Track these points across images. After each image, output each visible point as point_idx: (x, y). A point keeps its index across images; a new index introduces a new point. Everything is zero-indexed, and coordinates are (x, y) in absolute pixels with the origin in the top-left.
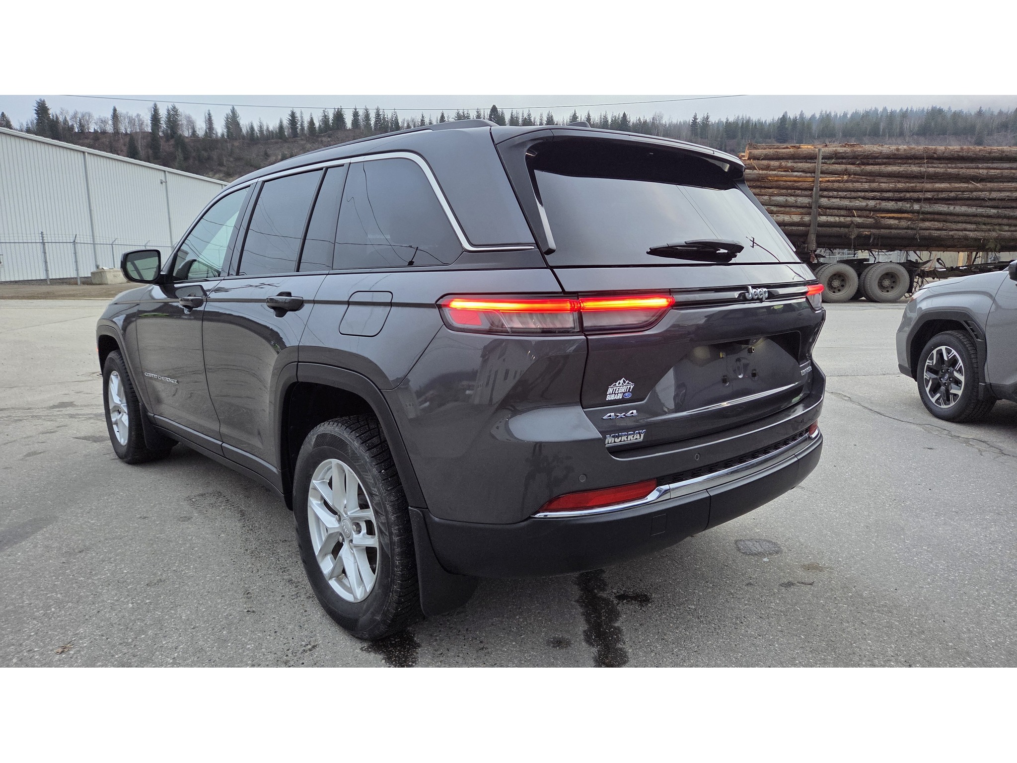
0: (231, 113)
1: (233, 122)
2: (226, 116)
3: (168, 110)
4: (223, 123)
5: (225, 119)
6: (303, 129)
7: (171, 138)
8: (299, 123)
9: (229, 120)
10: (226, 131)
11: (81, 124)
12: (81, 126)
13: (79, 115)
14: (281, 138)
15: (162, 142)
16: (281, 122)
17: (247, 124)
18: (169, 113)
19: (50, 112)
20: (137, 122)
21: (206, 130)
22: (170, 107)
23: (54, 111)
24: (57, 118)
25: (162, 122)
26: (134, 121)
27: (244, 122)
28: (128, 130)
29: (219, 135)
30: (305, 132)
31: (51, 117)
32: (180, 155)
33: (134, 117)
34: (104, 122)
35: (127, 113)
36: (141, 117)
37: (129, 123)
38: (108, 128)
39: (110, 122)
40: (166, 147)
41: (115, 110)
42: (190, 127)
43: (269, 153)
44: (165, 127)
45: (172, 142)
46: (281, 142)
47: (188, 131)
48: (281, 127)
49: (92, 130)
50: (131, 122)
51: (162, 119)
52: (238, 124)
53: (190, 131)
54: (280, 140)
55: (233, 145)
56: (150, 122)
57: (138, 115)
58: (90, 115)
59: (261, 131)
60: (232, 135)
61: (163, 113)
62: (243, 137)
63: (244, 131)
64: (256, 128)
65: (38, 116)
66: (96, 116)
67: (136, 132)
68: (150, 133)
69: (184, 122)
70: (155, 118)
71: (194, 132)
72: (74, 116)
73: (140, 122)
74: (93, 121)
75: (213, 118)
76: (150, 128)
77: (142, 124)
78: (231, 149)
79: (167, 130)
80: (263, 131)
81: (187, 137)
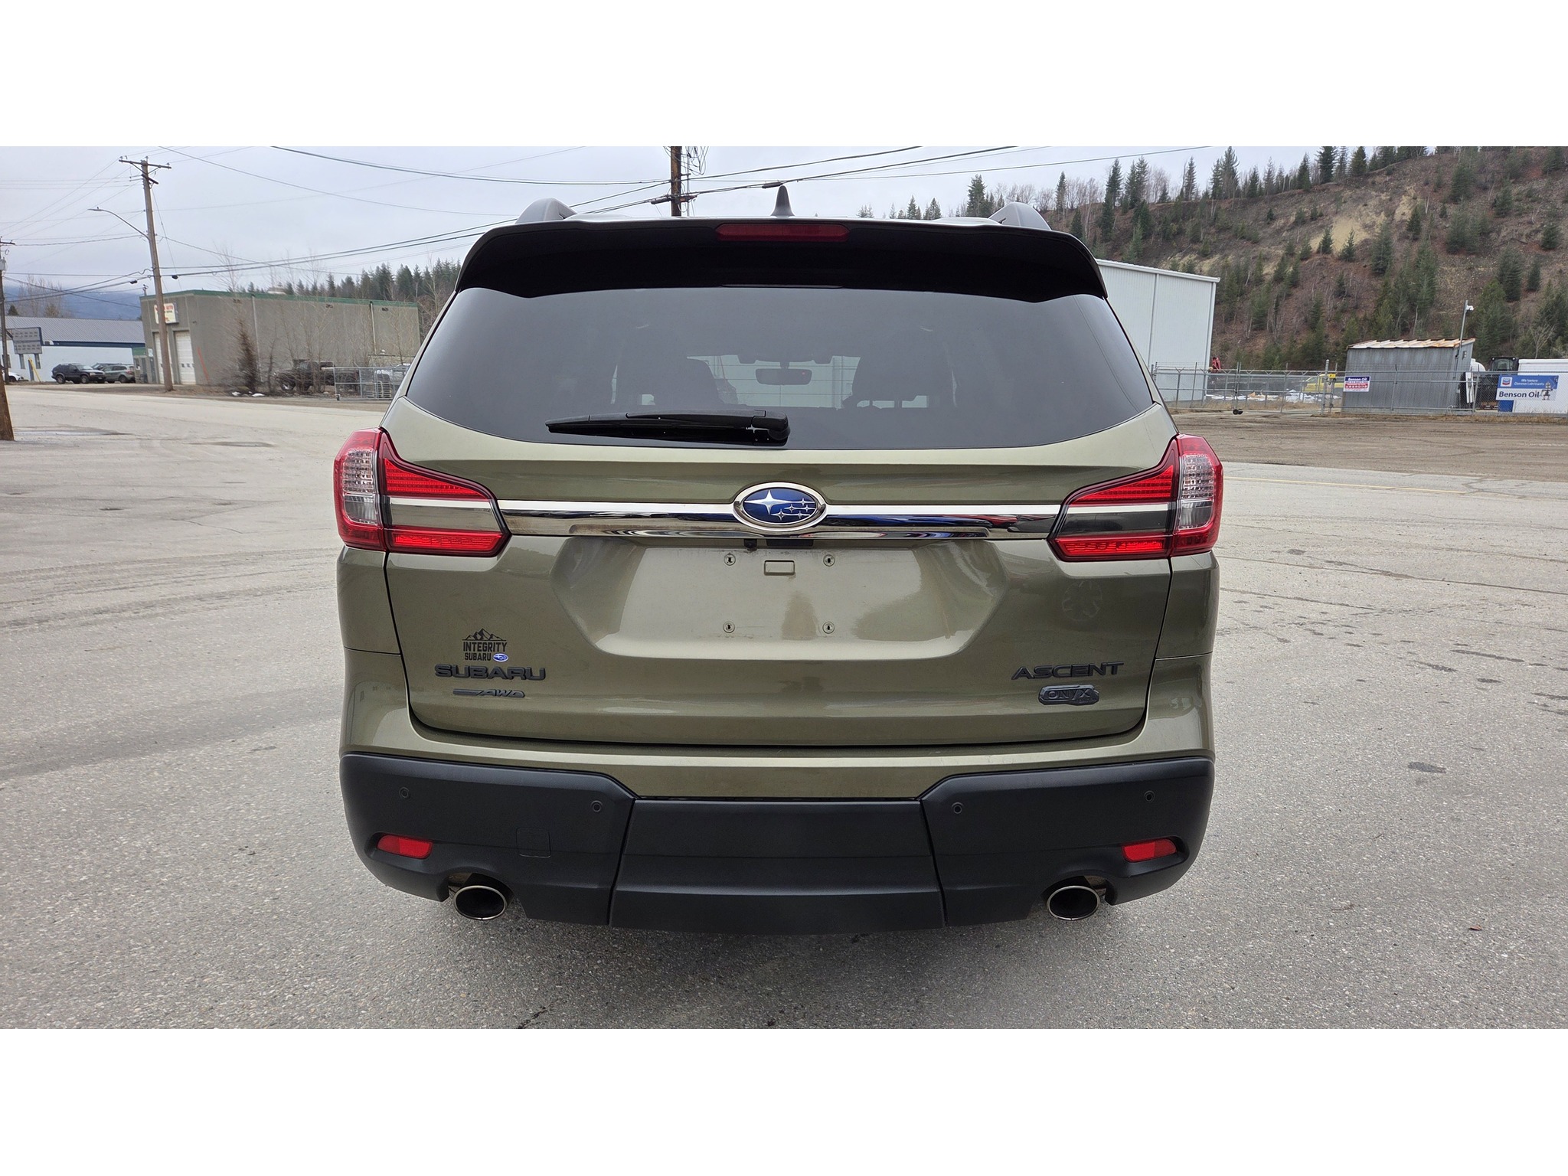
0: (1224, 157)
1: (1226, 170)
2: (1216, 164)
3: (1133, 167)
4: (1211, 175)
5: (1214, 168)
6: (1342, 166)
7: (1130, 209)
8: (1338, 157)
9: (1220, 169)
10: (1212, 187)
13: (1018, 191)
14: (1300, 188)
15: (1117, 216)
16: (1305, 160)
17: (1248, 171)
18: (1133, 172)
19: (985, 191)
20: (1088, 191)
21: (1182, 190)
22: (1137, 161)
23: (990, 189)
24: (992, 198)
25: (1121, 186)
26: (1085, 190)
27: (1243, 172)
28: (1075, 203)
29: (1201, 194)
30: (1347, 170)
31: (985, 198)
32: (1138, 231)
33: (1085, 185)
34: (1047, 196)
35: (1078, 179)
36: (1095, 183)
37: (1077, 193)
38: (1051, 204)
39: (1055, 196)
40: (1120, 221)
41: (1063, 177)
42: (1159, 188)
43: (1275, 213)
44: (1124, 192)
45: (1131, 213)
46: (1299, 194)
47: (1156, 194)
48: (1304, 168)
50: (1082, 193)
51: (1121, 182)
52: (1234, 173)
53: (1159, 194)
54: (1299, 191)
55: (1220, 208)
56: (1106, 187)
57: (1092, 180)
58: (1031, 189)
59: (1269, 179)
60: (1221, 191)
62: (1238, 193)
63: (1241, 183)
64: (1262, 177)
65: (971, 199)
67: (1085, 205)
68: (1103, 204)
69: (1153, 182)
70: (1114, 182)
71: (1164, 194)
73: (1093, 190)
75: (1195, 170)
76: (1105, 196)
77: (1094, 193)
78: (1216, 215)
79: (1126, 197)
80: (1272, 179)
81: (1153, 204)
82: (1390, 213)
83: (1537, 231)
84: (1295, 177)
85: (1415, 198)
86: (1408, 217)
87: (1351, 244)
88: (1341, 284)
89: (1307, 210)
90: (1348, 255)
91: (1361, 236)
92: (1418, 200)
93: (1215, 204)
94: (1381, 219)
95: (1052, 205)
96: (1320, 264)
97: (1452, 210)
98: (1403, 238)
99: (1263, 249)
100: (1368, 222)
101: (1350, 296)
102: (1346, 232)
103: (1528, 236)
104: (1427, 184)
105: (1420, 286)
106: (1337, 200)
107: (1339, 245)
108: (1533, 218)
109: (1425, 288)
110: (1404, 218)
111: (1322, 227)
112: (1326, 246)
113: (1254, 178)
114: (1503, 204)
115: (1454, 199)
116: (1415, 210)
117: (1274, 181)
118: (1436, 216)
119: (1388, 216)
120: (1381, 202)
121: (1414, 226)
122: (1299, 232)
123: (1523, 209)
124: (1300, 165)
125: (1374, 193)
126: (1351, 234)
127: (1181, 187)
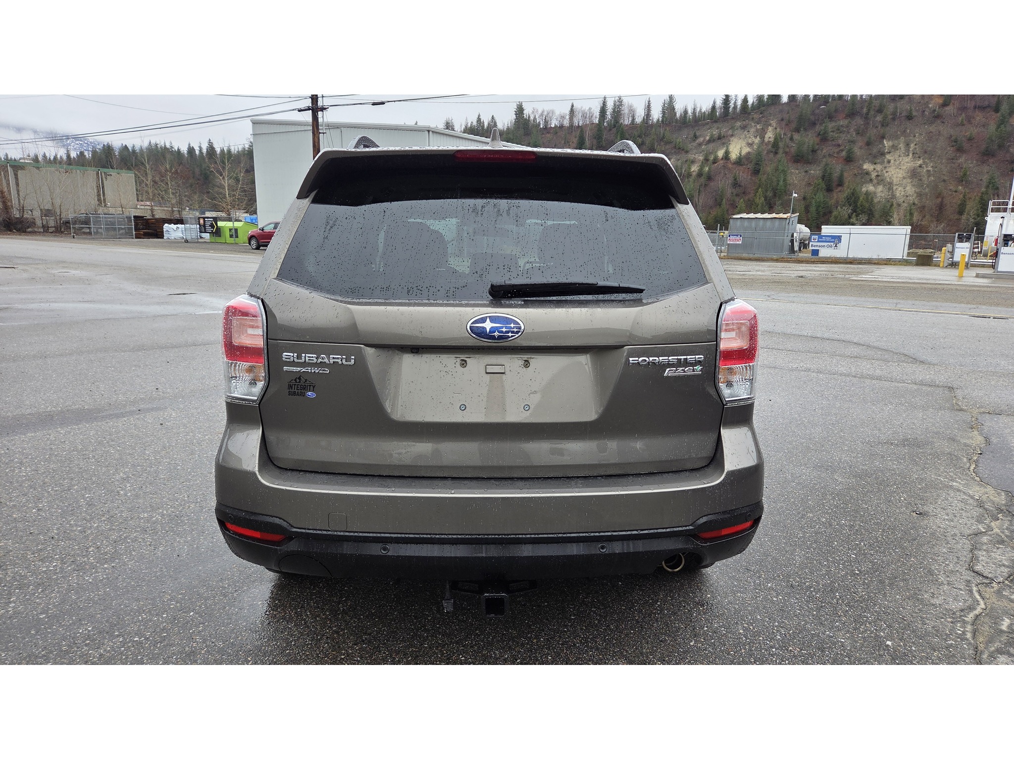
0: (668, 99)
1: (669, 106)
2: (663, 102)
3: (615, 101)
4: (661, 109)
5: (662, 105)
6: (735, 107)
7: (613, 128)
8: (733, 102)
9: (666, 105)
10: (661, 116)
11: (545, 120)
12: (546, 122)
13: (545, 113)
14: (712, 119)
15: (605, 131)
16: (714, 103)
17: (682, 107)
18: (615, 105)
19: (525, 112)
20: (588, 115)
21: (644, 117)
22: (617, 98)
23: (528, 111)
24: (529, 117)
25: (608, 113)
26: (586, 114)
27: (679, 108)
28: (580, 122)
29: (655, 121)
30: (738, 110)
31: (525, 117)
33: (586, 111)
34: (563, 117)
35: (582, 107)
36: (592, 110)
37: (582, 116)
39: (568, 117)
41: (573, 106)
42: (630, 115)
43: (697, 134)
44: (610, 118)
45: (614, 130)
46: (711, 123)
48: (714, 108)
49: (553, 126)
50: (584, 116)
51: (608, 111)
52: (674, 108)
53: (630, 119)
54: (711, 121)
55: (666, 129)
56: (598, 114)
57: (590, 109)
58: (553, 112)
59: (694, 112)
60: (666, 119)
61: (610, 105)
62: (676, 121)
63: (678, 115)
64: (690, 112)
65: (517, 117)
66: (557, 113)
67: (586, 124)
68: (597, 124)
69: (627, 111)
70: (603, 110)
71: (633, 119)
72: (542, 115)
73: (591, 115)
74: (555, 118)
75: (652, 105)
76: (598, 119)
77: (592, 117)
78: (664, 134)
79: (611, 120)
80: (696, 113)
81: (627, 125)
82: (762, 138)
83: (842, 151)
84: (708, 113)
85: (776, 129)
86: (772, 140)
87: (740, 154)
88: (735, 179)
89: (716, 132)
90: (739, 162)
91: (746, 150)
92: (778, 129)
93: (663, 127)
94: (757, 140)
95: (566, 123)
96: (724, 166)
97: (796, 137)
98: (769, 152)
99: (691, 156)
100: (750, 142)
101: (740, 186)
102: (737, 148)
103: (838, 153)
104: (782, 120)
105: (778, 181)
106: (732, 128)
107: (734, 156)
108: (840, 142)
109: (781, 183)
110: (770, 140)
111: (724, 144)
112: (727, 156)
113: (686, 112)
114: (825, 133)
115: (797, 130)
116: (776, 136)
117: (697, 114)
118: (788, 140)
119: (761, 139)
120: (757, 130)
121: (775, 145)
122: (711, 146)
123: (836, 137)
124: (711, 105)
125: (753, 124)
126: (741, 148)
127: (643, 115)
